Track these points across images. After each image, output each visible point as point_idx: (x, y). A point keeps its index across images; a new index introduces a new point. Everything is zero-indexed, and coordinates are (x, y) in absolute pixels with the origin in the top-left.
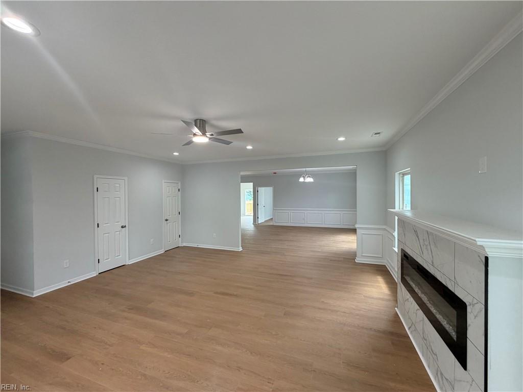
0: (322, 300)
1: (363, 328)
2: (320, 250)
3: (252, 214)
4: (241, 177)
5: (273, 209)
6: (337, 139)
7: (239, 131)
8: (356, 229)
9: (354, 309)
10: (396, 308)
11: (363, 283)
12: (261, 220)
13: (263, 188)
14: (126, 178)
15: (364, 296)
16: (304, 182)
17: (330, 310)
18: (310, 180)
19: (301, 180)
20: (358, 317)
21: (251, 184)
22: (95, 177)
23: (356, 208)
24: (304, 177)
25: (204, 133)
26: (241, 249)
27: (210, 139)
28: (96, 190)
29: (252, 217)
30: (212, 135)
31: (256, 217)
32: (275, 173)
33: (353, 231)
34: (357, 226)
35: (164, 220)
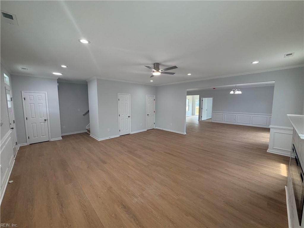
0: (226, 168)
1: (249, 189)
2: (240, 141)
3: (198, 115)
4: (187, 92)
5: (212, 112)
6: (252, 63)
7: (175, 67)
8: (270, 129)
9: (248, 179)
10: (285, 186)
11: (265, 165)
12: (204, 118)
13: (206, 99)
14: (130, 94)
15: (261, 173)
16: (234, 94)
17: (228, 174)
18: (238, 92)
19: (232, 92)
20: (248, 183)
21: (198, 96)
22: (118, 94)
23: (271, 113)
24: (234, 91)
25: (158, 71)
26: (185, 133)
27: (161, 73)
28: (118, 100)
29: (198, 116)
30: (162, 71)
31: (200, 116)
32: (215, 89)
33: (267, 130)
34: (270, 126)
35: (147, 115)
